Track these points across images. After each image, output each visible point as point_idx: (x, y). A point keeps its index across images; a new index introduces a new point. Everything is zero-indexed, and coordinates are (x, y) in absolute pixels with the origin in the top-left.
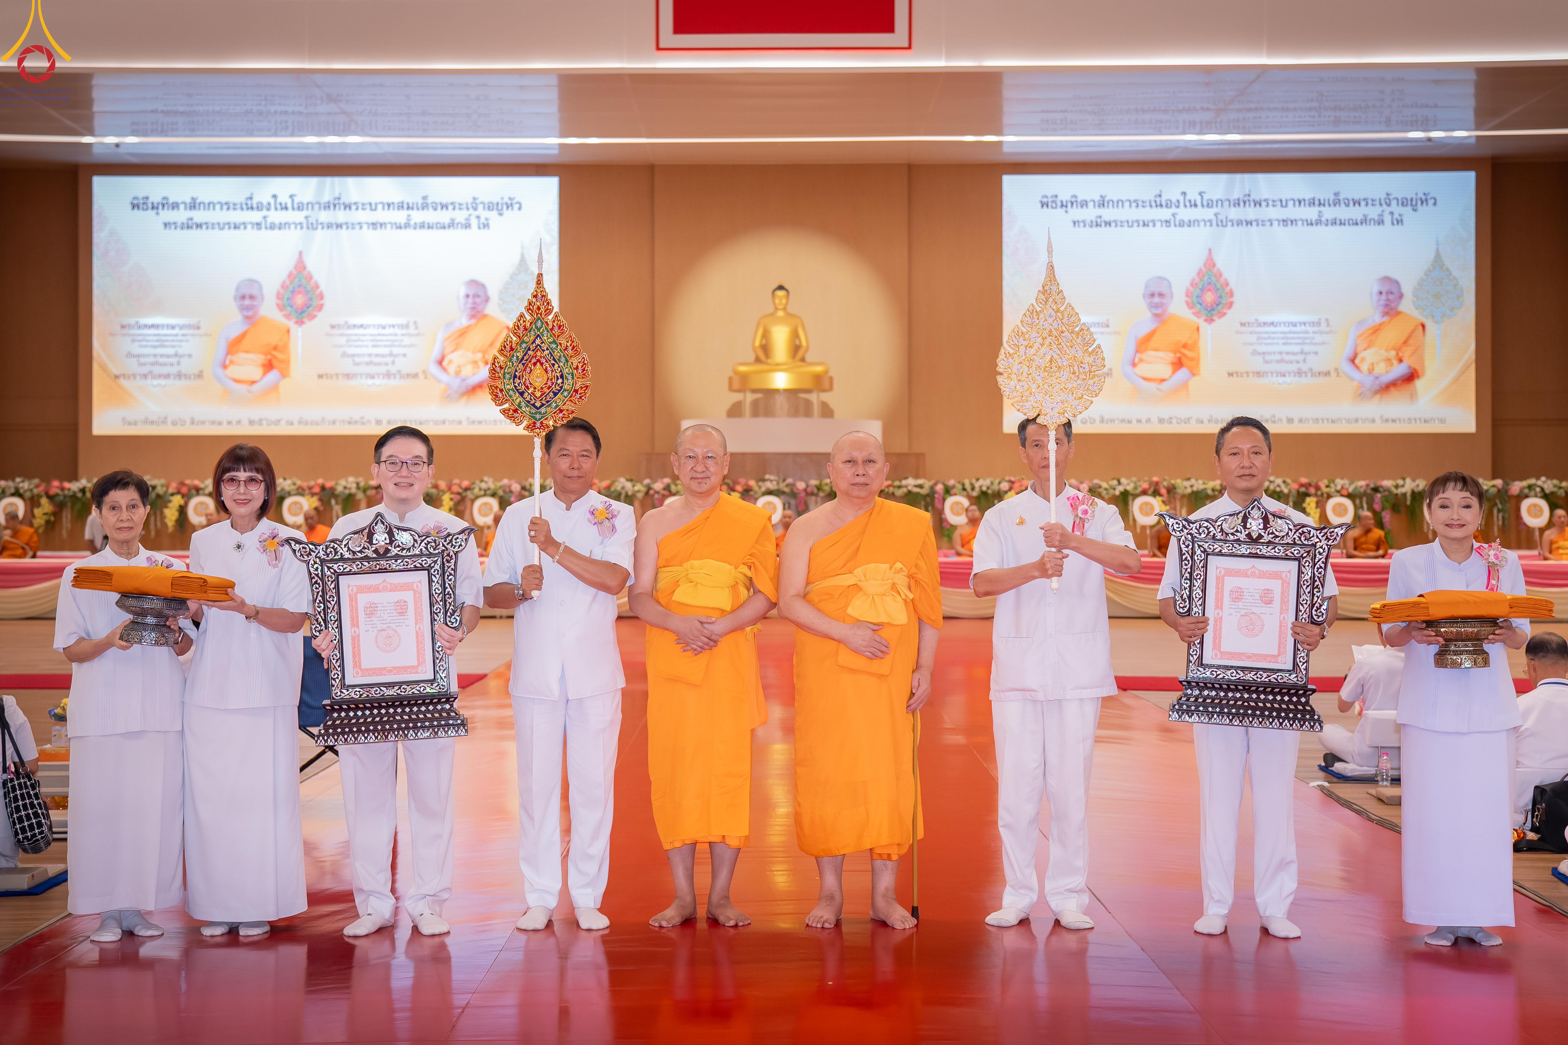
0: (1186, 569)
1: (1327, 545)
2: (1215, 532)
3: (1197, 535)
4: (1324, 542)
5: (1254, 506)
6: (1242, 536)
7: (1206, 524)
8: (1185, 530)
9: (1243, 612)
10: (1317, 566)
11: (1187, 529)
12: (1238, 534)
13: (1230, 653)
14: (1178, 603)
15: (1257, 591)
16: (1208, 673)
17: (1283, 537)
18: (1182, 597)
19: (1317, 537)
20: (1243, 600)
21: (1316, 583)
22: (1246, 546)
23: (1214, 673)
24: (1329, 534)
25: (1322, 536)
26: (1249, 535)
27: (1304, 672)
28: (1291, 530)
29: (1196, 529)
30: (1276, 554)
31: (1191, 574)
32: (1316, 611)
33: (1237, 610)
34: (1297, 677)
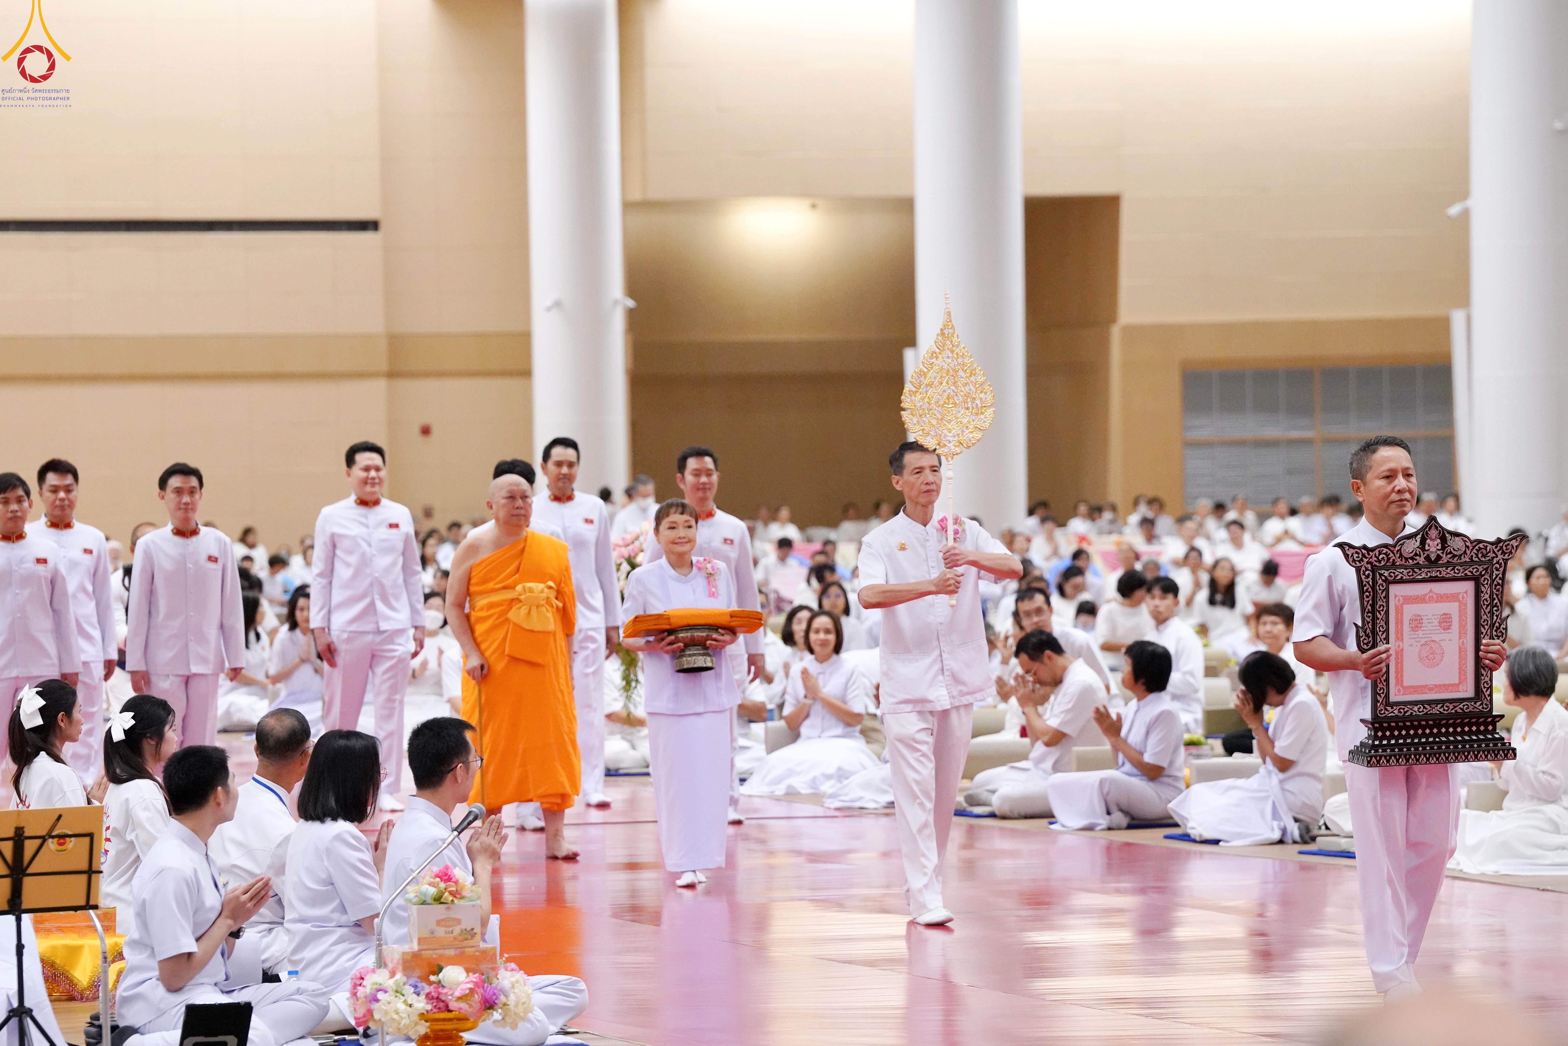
0: (1369, 601)
1: (1503, 559)
2: (1394, 558)
3: (1377, 564)
4: (1500, 557)
5: (1432, 526)
6: (1421, 560)
7: (1385, 550)
8: (1365, 559)
9: (1423, 641)
10: (1495, 583)
11: (1366, 558)
12: (1418, 557)
13: (1412, 687)
14: (1361, 639)
15: (1435, 617)
16: (1396, 712)
17: (1461, 555)
18: (1365, 632)
19: (1494, 552)
20: (1422, 629)
21: (1495, 602)
22: (1426, 570)
23: (1402, 710)
24: (1504, 548)
25: (1498, 551)
26: (1428, 558)
27: (1489, 698)
28: (1467, 547)
29: (1376, 556)
30: (1456, 575)
31: (1373, 606)
32: (1496, 631)
33: (1417, 640)
34: (1482, 704)
